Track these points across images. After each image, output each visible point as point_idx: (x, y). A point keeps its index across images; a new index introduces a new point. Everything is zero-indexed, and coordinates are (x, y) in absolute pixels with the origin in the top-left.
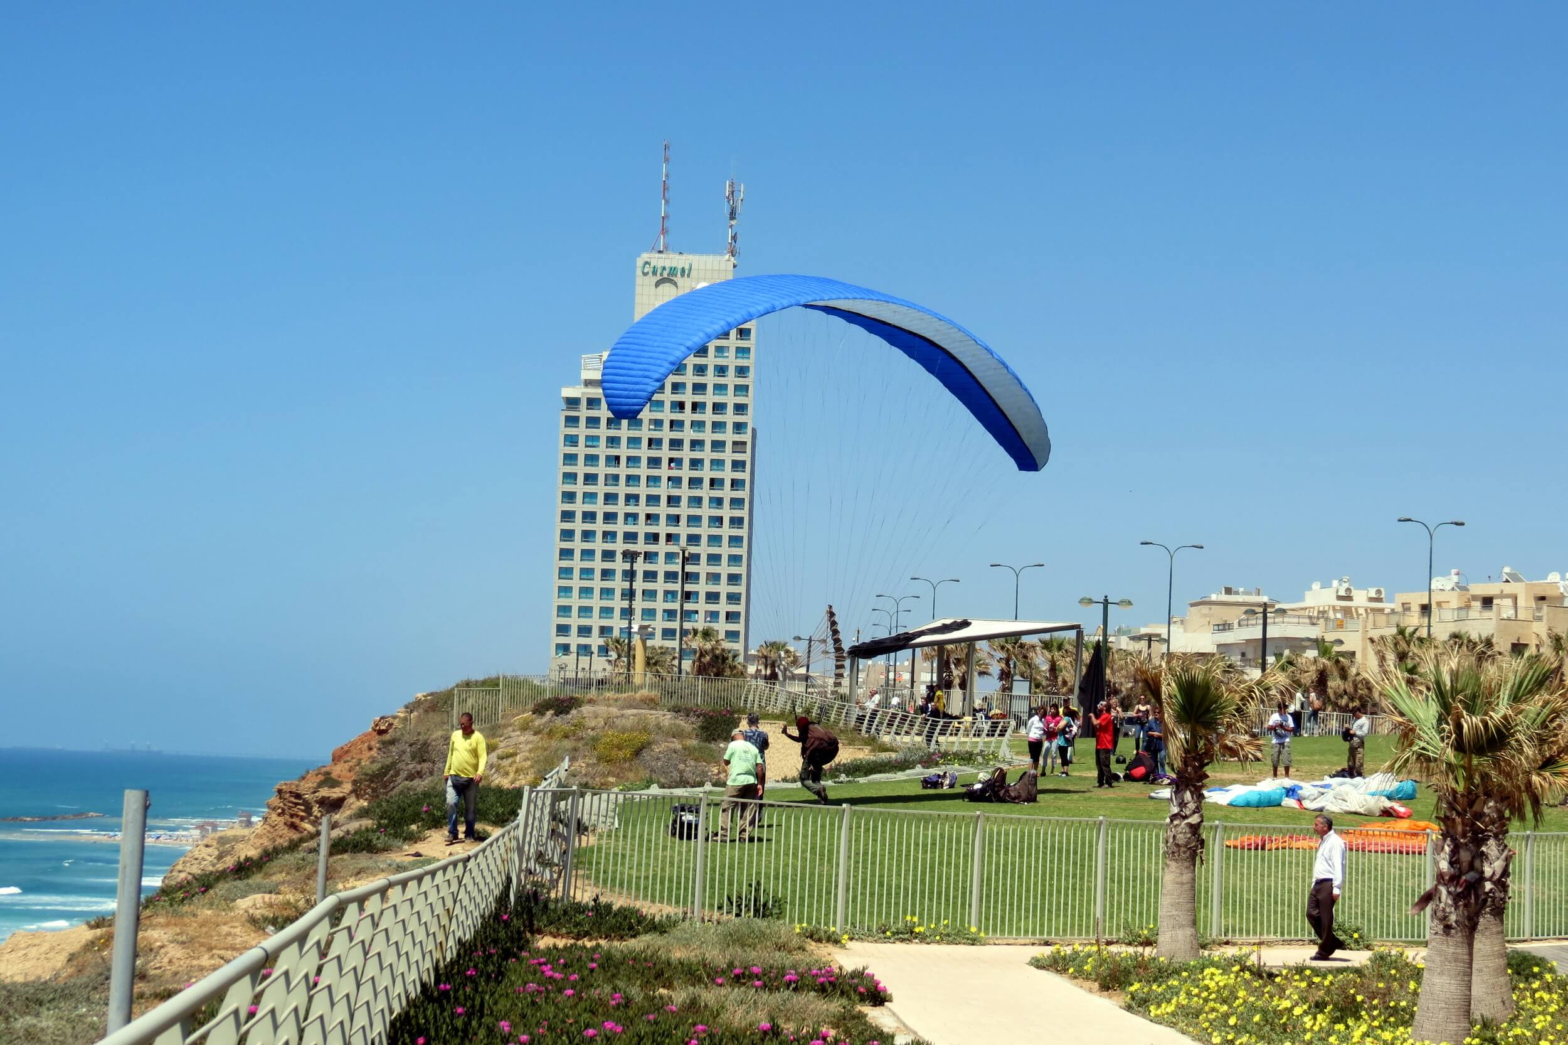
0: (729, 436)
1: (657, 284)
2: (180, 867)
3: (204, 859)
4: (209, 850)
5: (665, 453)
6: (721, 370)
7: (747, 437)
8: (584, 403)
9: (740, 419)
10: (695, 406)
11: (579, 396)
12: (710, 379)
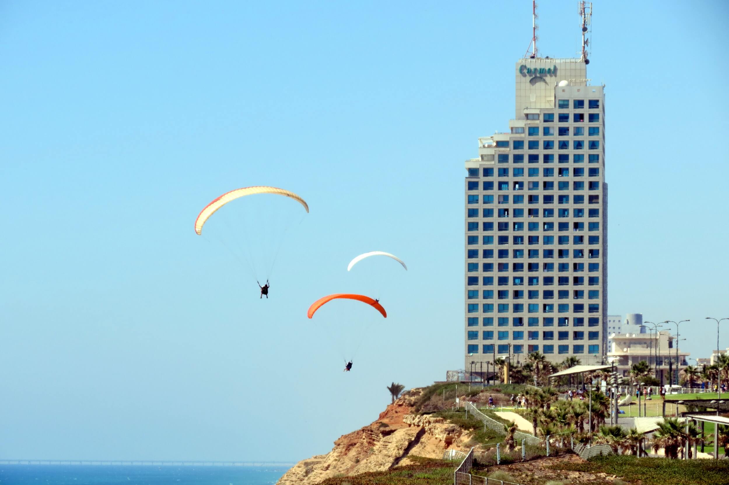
0: (586, 192)
1: (531, 81)
2: (285, 478)
3: (298, 474)
4: (300, 469)
5: (540, 206)
6: (579, 145)
7: (598, 192)
8: (481, 172)
9: (593, 179)
10: (561, 171)
11: (478, 167)
12: (571, 151)
